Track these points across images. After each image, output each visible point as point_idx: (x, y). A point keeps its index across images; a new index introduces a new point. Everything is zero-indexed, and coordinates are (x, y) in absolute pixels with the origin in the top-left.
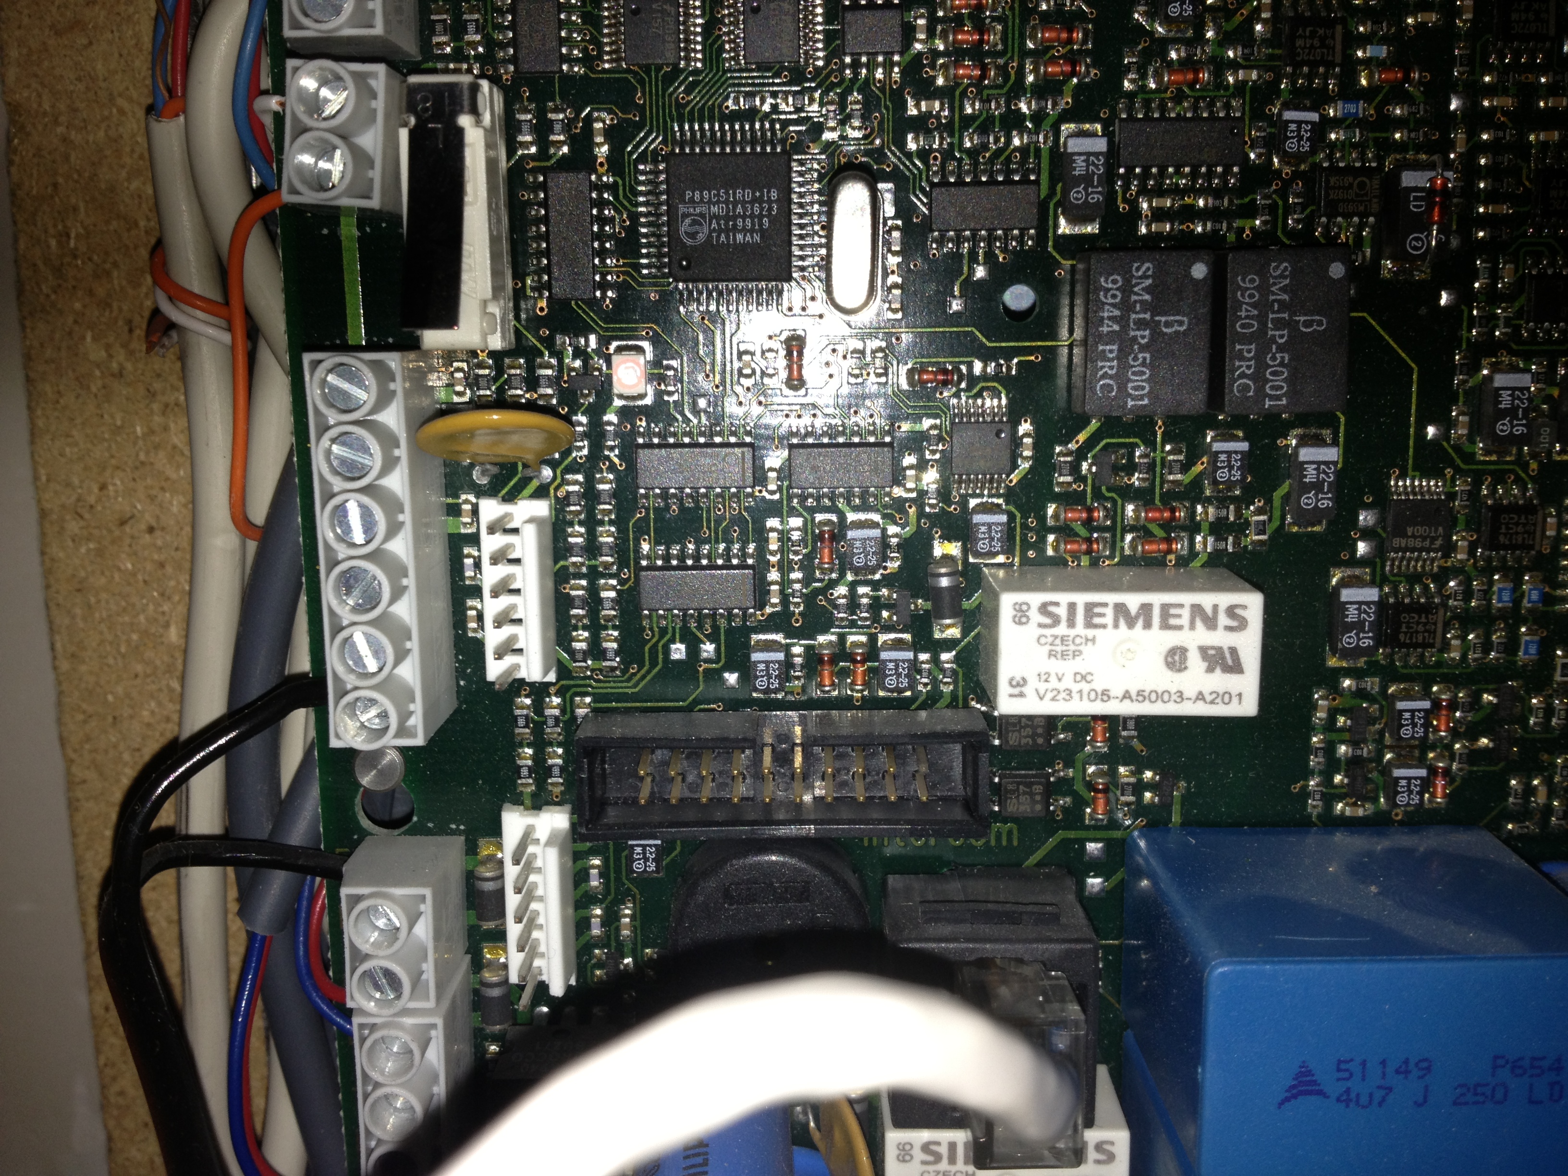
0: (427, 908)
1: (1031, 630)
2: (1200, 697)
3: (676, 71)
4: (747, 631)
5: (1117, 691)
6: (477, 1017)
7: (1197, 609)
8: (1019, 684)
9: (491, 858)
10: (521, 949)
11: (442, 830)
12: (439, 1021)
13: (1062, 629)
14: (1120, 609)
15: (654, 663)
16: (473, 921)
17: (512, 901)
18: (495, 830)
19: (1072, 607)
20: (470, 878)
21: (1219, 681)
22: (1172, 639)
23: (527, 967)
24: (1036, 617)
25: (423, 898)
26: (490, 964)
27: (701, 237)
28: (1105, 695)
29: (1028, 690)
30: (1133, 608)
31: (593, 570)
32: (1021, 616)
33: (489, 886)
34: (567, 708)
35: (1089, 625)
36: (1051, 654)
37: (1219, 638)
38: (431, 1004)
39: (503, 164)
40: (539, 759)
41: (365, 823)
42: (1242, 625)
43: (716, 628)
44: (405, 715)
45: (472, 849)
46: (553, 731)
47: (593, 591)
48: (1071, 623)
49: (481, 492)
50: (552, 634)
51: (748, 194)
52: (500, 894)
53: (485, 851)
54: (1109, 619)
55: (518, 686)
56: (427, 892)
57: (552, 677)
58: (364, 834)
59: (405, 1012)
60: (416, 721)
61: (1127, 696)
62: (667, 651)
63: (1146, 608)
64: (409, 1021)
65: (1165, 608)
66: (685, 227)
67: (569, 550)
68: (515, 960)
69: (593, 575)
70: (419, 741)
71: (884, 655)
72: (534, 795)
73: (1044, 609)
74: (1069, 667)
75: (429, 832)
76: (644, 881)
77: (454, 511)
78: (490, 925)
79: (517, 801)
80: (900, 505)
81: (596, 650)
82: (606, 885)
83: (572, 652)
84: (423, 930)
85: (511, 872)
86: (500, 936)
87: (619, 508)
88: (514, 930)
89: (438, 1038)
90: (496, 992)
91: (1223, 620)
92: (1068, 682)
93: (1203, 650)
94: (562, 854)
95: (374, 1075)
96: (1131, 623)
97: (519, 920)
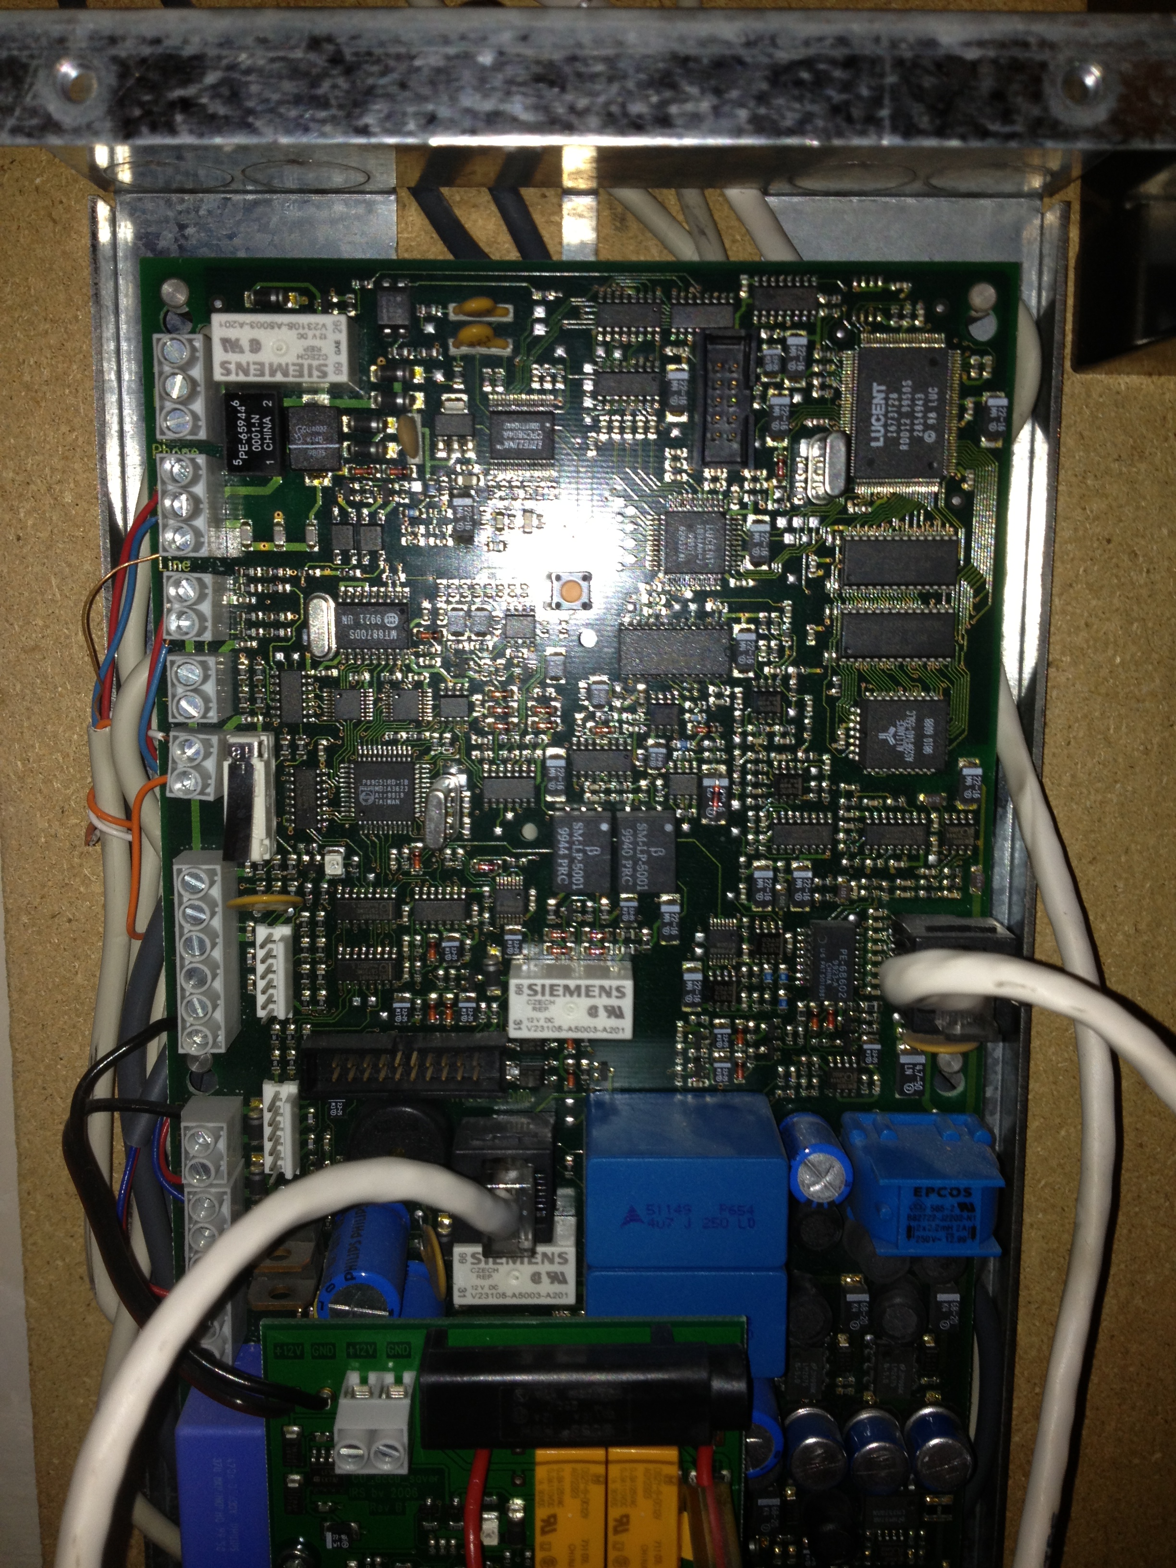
0: (224, 1133)
1: (524, 998)
2: (605, 1030)
3: (360, 722)
4: (392, 991)
5: (565, 1027)
6: (247, 1191)
7: (602, 988)
8: (519, 1023)
9: (257, 1108)
10: (271, 1154)
11: (232, 1093)
12: (228, 1190)
13: (539, 997)
14: (566, 987)
15: (344, 1007)
16: (246, 1140)
17: (267, 1131)
18: (259, 1094)
19: (543, 986)
20: (246, 1119)
21: (613, 1022)
22: (590, 1002)
23: (274, 1166)
24: (526, 991)
25: (222, 1128)
26: (255, 1163)
27: (370, 802)
28: (560, 1029)
29: (523, 1026)
30: (572, 987)
31: (314, 960)
32: (519, 990)
33: (256, 1122)
34: (299, 1029)
35: (552, 994)
36: (534, 1009)
37: (613, 1002)
38: (225, 1181)
39: (273, 764)
40: (283, 1055)
41: (191, 1089)
42: (622, 995)
43: (376, 989)
44: (215, 1037)
45: (246, 1103)
46: (290, 1042)
47: (313, 970)
48: (543, 994)
49: (256, 921)
50: (291, 993)
51: (393, 782)
52: (261, 1127)
53: (254, 1103)
54: (561, 992)
55: (273, 1020)
56: (225, 1125)
57: (291, 1016)
58: (191, 1095)
59: (211, 1185)
60: (221, 1038)
61: (570, 1029)
62: (351, 1001)
63: (578, 987)
64: (213, 1190)
65: (587, 987)
66: (362, 797)
67: (302, 950)
68: (268, 1161)
69: (314, 963)
70: (222, 1050)
71: (461, 1005)
72: (280, 1075)
73: (530, 987)
74: (541, 1015)
75: (225, 1094)
76: (337, 1120)
77: (243, 930)
78: (255, 1143)
79: (271, 1078)
80: (470, 928)
81: (314, 1000)
82: (317, 1122)
83: (301, 1002)
84: (222, 1145)
85: (267, 1116)
86: (260, 1149)
87: (327, 930)
88: (268, 1146)
89: (227, 1198)
90: (257, 1178)
91: (614, 993)
92: (542, 1023)
93: (606, 1008)
94: (293, 1107)
95: (195, 1217)
96: (571, 994)
97: (270, 1140)
